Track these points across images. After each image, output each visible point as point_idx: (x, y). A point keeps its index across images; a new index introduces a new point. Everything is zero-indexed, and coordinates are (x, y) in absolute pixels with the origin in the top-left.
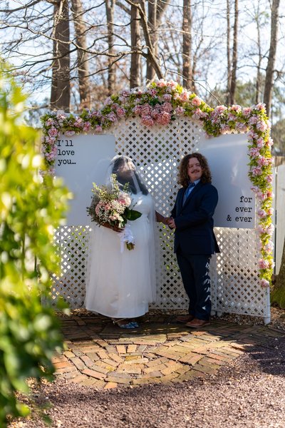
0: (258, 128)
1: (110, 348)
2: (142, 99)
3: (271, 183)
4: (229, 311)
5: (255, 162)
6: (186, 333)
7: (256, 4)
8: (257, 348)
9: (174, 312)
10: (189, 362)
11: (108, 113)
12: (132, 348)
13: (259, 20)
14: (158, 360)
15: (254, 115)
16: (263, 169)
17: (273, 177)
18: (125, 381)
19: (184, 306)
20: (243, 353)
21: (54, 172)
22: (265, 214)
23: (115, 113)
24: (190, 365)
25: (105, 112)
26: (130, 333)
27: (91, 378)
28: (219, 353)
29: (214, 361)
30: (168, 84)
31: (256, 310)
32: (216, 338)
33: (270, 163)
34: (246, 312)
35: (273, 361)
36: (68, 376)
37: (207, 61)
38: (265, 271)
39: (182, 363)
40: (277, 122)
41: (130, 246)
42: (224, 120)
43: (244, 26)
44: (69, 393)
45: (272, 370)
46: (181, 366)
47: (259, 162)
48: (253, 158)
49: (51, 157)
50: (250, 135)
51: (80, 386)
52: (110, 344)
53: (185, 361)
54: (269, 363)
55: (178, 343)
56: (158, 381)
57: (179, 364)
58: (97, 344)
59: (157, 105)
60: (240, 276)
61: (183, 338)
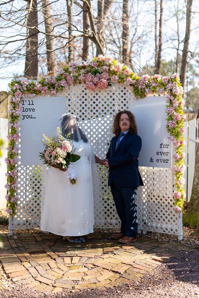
0: (173, 92)
1: (59, 260)
2: (86, 70)
3: (183, 133)
4: (152, 230)
5: (171, 118)
6: (118, 247)
7: (176, 4)
8: (172, 260)
9: (110, 231)
10: (119, 271)
11: (60, 80)
12: (76, 260)
13: (178, 16)
14: (95, 270)
15: (170, 82)
16: (177, 123)
17: (185, 129)
18: (69, 286)
19: (117, 226)
20: (160, 264)
21: (18, 124)
22: (179, 157)
23: (66, 80)
24: (120, 273)
25: (59, 79)
26: (74, 247)
27: (42, 283)
28: (142, 264)
29: (138, 270)
30: (106, 59)
31: (172, 230)
32: (141, 251)
33: (182, 118)
34: (164, 231)
35: (183, 270)
36: (24, 282)
37: (141, 45)
38: (178, 200)
39: (114, 272)
40: (191, 89)
41: (73, 181)
42: (148, 86)
43: (168, 20)
44: (24, 296)
45: (183, 278)
46: (113, 274)
47: (174, 118)
48: (170, 115)
49: (16, 113)
50: (168, 97)
51: (33, 290)
52: (59, 256)
53: (116, 270)
54: (181, 272)
55: (111, 255)
56: (94, 287)
57: (111, 273)
58: (49, 256)
59: (98, 75)
60: (160, 204)
61: (115, 252)
